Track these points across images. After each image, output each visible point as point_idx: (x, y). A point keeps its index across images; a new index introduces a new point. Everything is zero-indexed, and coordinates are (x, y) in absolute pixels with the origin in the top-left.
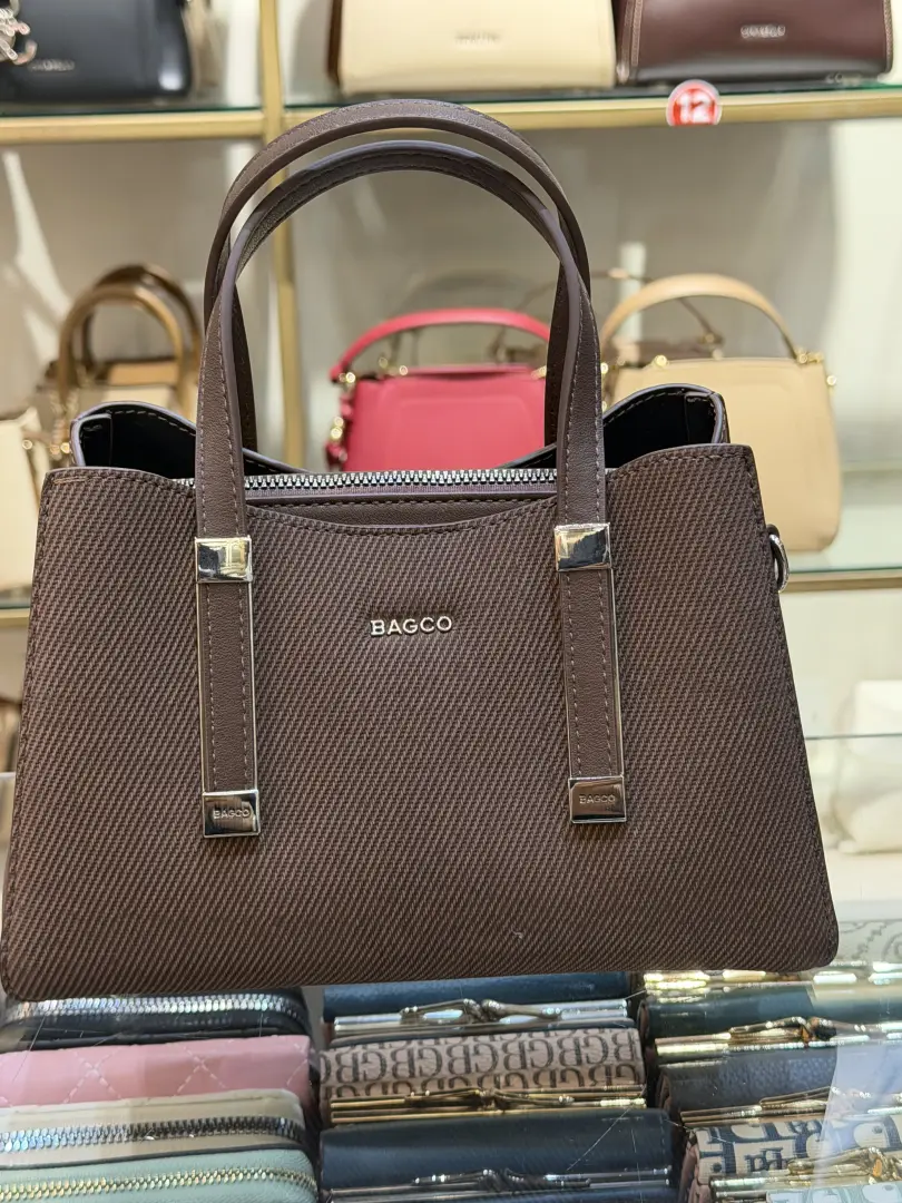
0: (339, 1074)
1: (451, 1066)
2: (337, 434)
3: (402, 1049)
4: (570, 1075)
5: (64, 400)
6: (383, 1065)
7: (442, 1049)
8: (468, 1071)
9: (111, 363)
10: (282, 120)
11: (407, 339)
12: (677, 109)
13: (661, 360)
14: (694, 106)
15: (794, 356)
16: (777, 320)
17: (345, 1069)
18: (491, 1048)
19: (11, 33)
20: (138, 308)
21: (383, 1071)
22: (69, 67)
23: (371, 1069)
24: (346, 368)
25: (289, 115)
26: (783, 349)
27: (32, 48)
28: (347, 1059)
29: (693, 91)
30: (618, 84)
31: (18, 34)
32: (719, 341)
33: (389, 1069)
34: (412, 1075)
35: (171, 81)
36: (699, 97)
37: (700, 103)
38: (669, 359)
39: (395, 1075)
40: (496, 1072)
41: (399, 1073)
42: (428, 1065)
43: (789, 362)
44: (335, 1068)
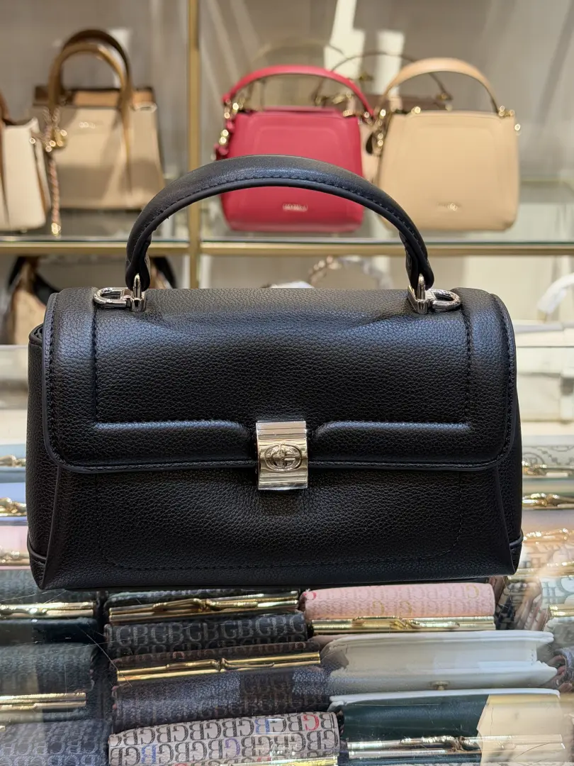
2: (223, 141)
5: (52, 114)
9: (75, 90)
11: (258, 85)
13: (417, 110)
15: (497, 111)
16: (488, 87)
20: (99, 58)
26: (491, 107)
32: (450, 98)
38: (422, 109)
43: (493, 116)
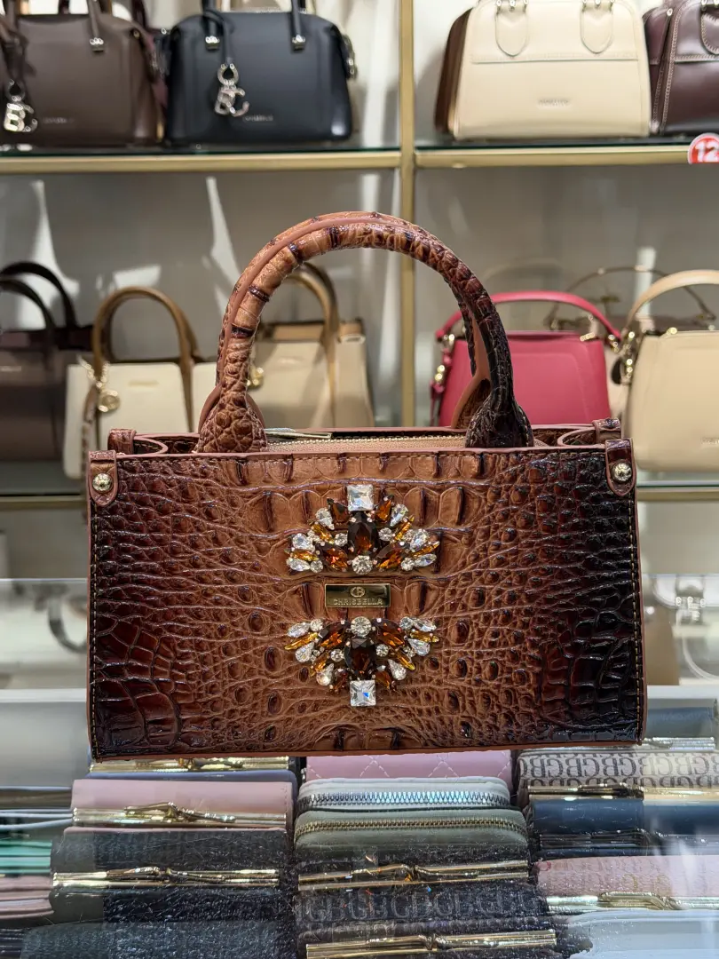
0: (532, 771)
1: (605, 771)
2: (439, 377)
3: (573, 758)
4: (684, 781)
6: (561, 766)
7: (599, 760)
8: (617, 774)
9: (275, 325)
10: (414, 156)
12: (695, 152)
13: (673, 330)
14: (707, 151)
17: (536, 769)
18: (631, 761)
19: (232, 95)
21: (561, 771)
22: (271, 118)
23: (554, 769)
24: (448, 331)
25: (418, 153)
27: (246, 106)
28: (537, 763)
29: (707, 140)
30: (652, 135)
31: (237, 96)
32: (713, 318)
33: (565, 770)
34: (580, 775)
35: (338, 130)
36: (710, 145)
37: (712, 149)
38: (679, 330)
39: (569, 774)
40: (635, 776)
41: (572, 773)
42: (590, 769)
44: (530, 767)
